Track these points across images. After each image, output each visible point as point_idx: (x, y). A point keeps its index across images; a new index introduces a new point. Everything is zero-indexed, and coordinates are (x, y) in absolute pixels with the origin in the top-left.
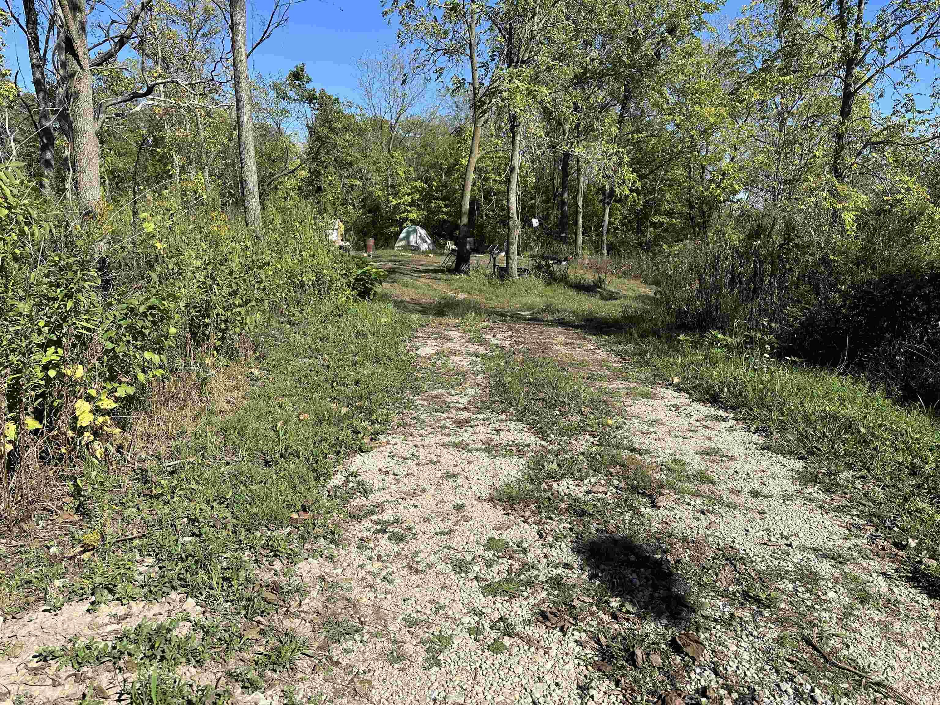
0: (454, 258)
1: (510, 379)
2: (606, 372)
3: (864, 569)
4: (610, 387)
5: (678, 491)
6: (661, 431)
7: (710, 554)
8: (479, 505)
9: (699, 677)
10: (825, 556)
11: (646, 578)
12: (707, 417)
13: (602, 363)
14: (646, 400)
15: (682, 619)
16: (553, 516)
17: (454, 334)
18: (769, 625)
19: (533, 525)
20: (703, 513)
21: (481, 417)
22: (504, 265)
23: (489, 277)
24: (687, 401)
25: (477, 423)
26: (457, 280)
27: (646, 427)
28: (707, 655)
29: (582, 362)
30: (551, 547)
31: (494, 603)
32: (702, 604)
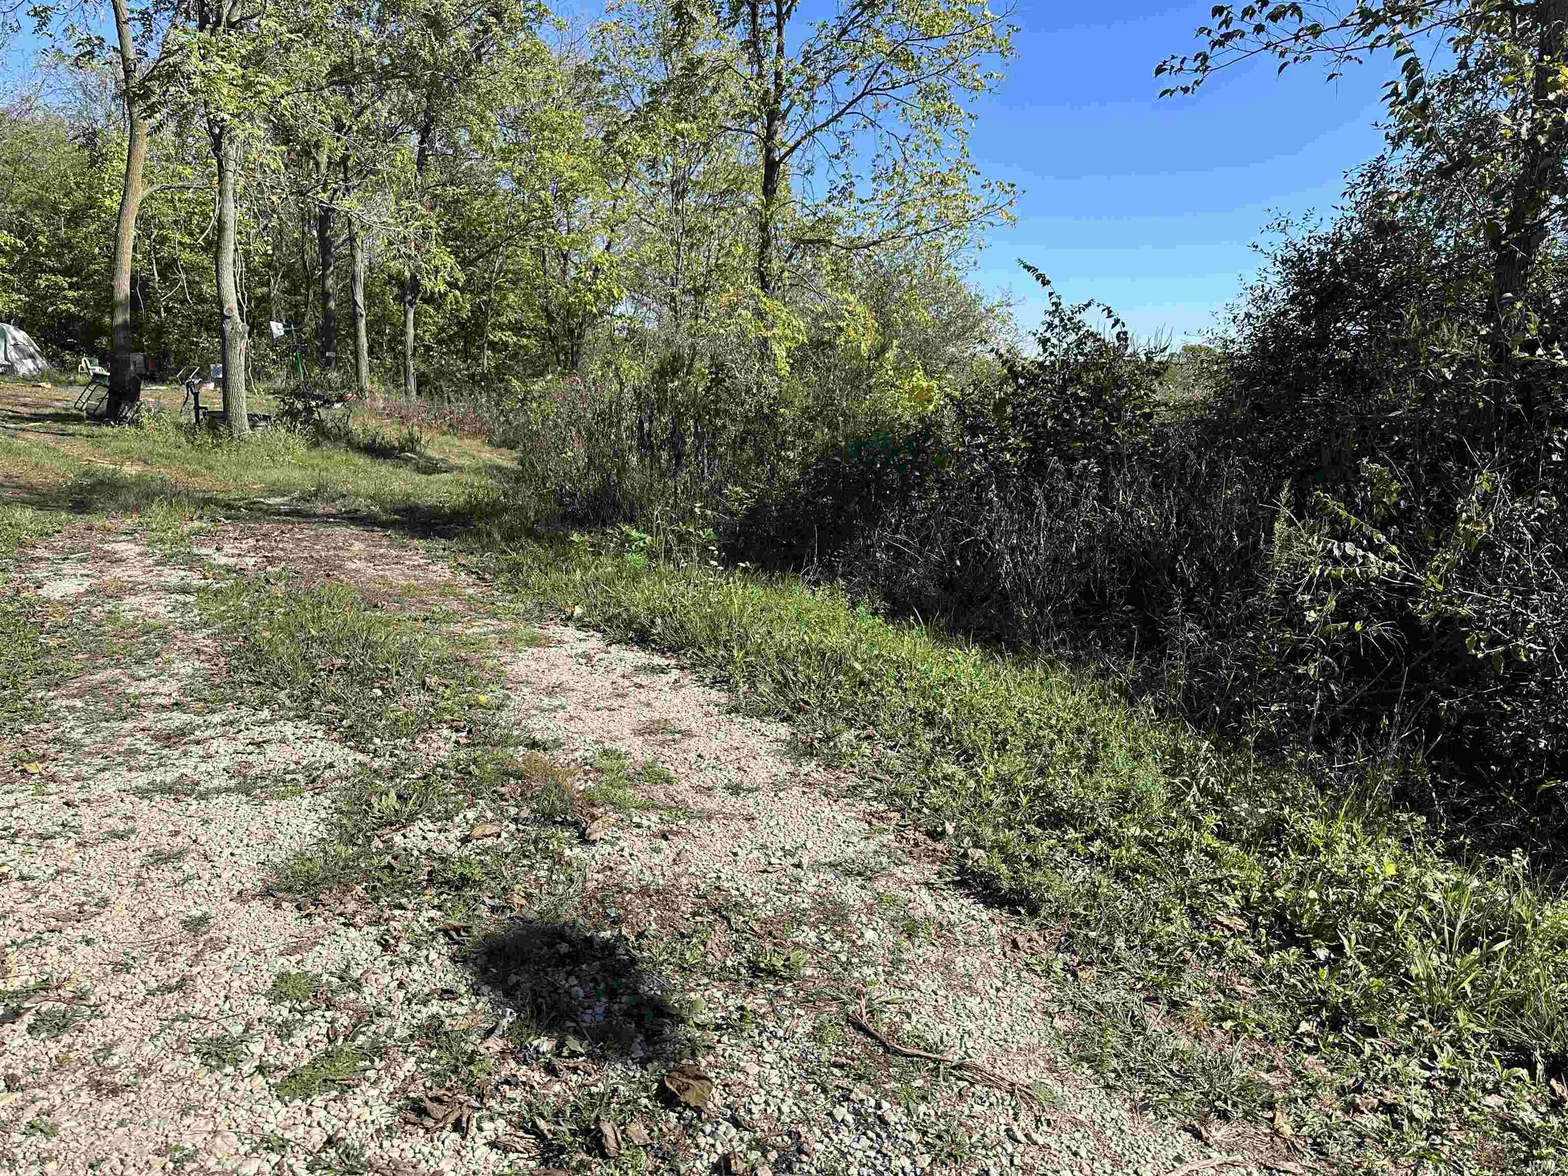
0: (103, 392)
1: (267, 634)
2: (455, 605)
3: (901, 881)
4: (468, 632)
5: (618, 806)
6: (572, 702)
7: (687, 908)
8: (242, 911)
9: (711, 1141)
10: (848, 873)
11: (594, 980)
12: (637, 669)
13: (446, 590)
14: (535, 650)
15: (665, 1041)
16: (404, 901)
17: (125, 548)
18: (797, 1011)
19: (366, 929)
20: (665, 837)
21: (216, 718)
22: (218, 407)
23: (189, 431)
24: (601, 645)
25: (210, 732)
26: (115, 437)
27: (546, 700)
28: (717, 1095)
29: (408, 589)
30: (409, 963)
31: (309, 1112)
32: (692, 1003)
